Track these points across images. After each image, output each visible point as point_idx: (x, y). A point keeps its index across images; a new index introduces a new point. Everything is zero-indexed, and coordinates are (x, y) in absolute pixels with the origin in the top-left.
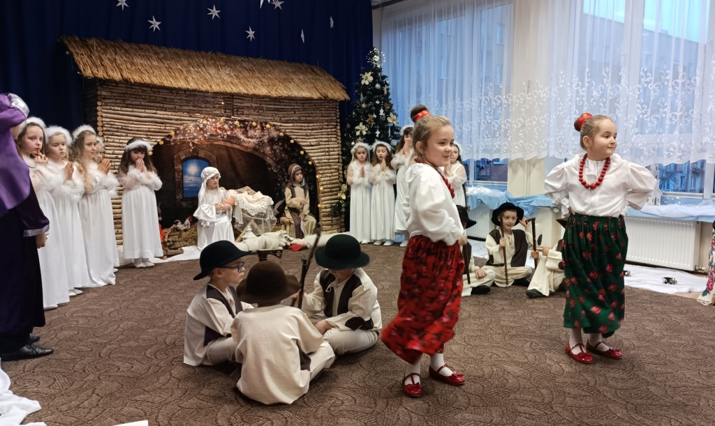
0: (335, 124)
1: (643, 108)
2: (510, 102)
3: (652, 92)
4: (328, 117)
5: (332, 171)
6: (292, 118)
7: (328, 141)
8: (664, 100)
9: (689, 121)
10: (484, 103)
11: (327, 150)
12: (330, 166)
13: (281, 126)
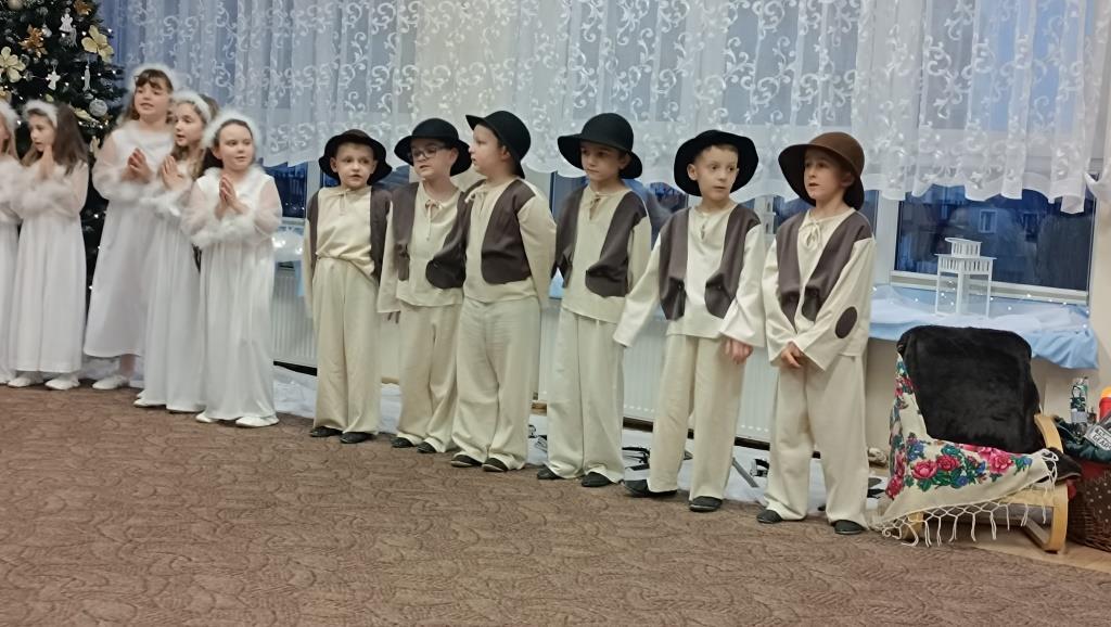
1: (740, 60)
2: (416, 23)
3: (761, 23)
8: (787, 44)
9: (843, 97)
10: (350, 20)
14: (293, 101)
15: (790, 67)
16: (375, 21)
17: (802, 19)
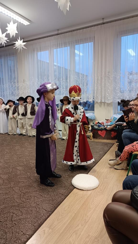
2: (18, 86)
14: (5, 96)
15: (61, 88)
16: (13, 86)
17: (62, 83)
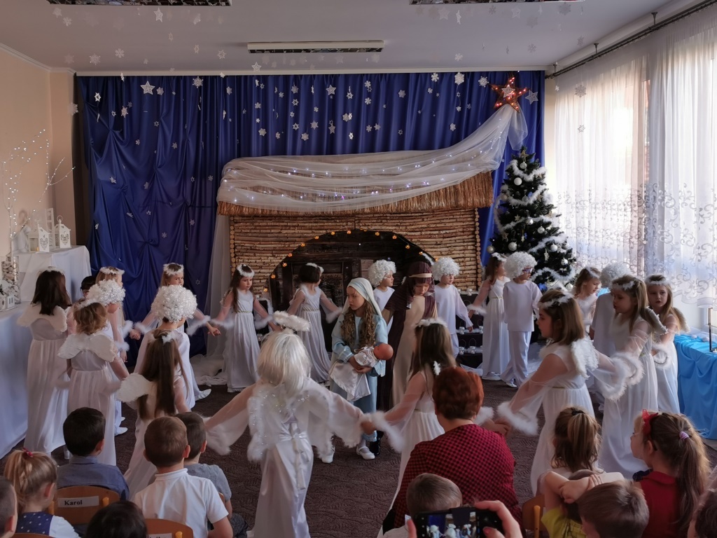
0: (472, 229)
4: (463, 222)
5: (468, 284)
6: (420, 226)
7: (464, 250)
11: (463, 259)
12: (465, 278)
13: (406, 235)
